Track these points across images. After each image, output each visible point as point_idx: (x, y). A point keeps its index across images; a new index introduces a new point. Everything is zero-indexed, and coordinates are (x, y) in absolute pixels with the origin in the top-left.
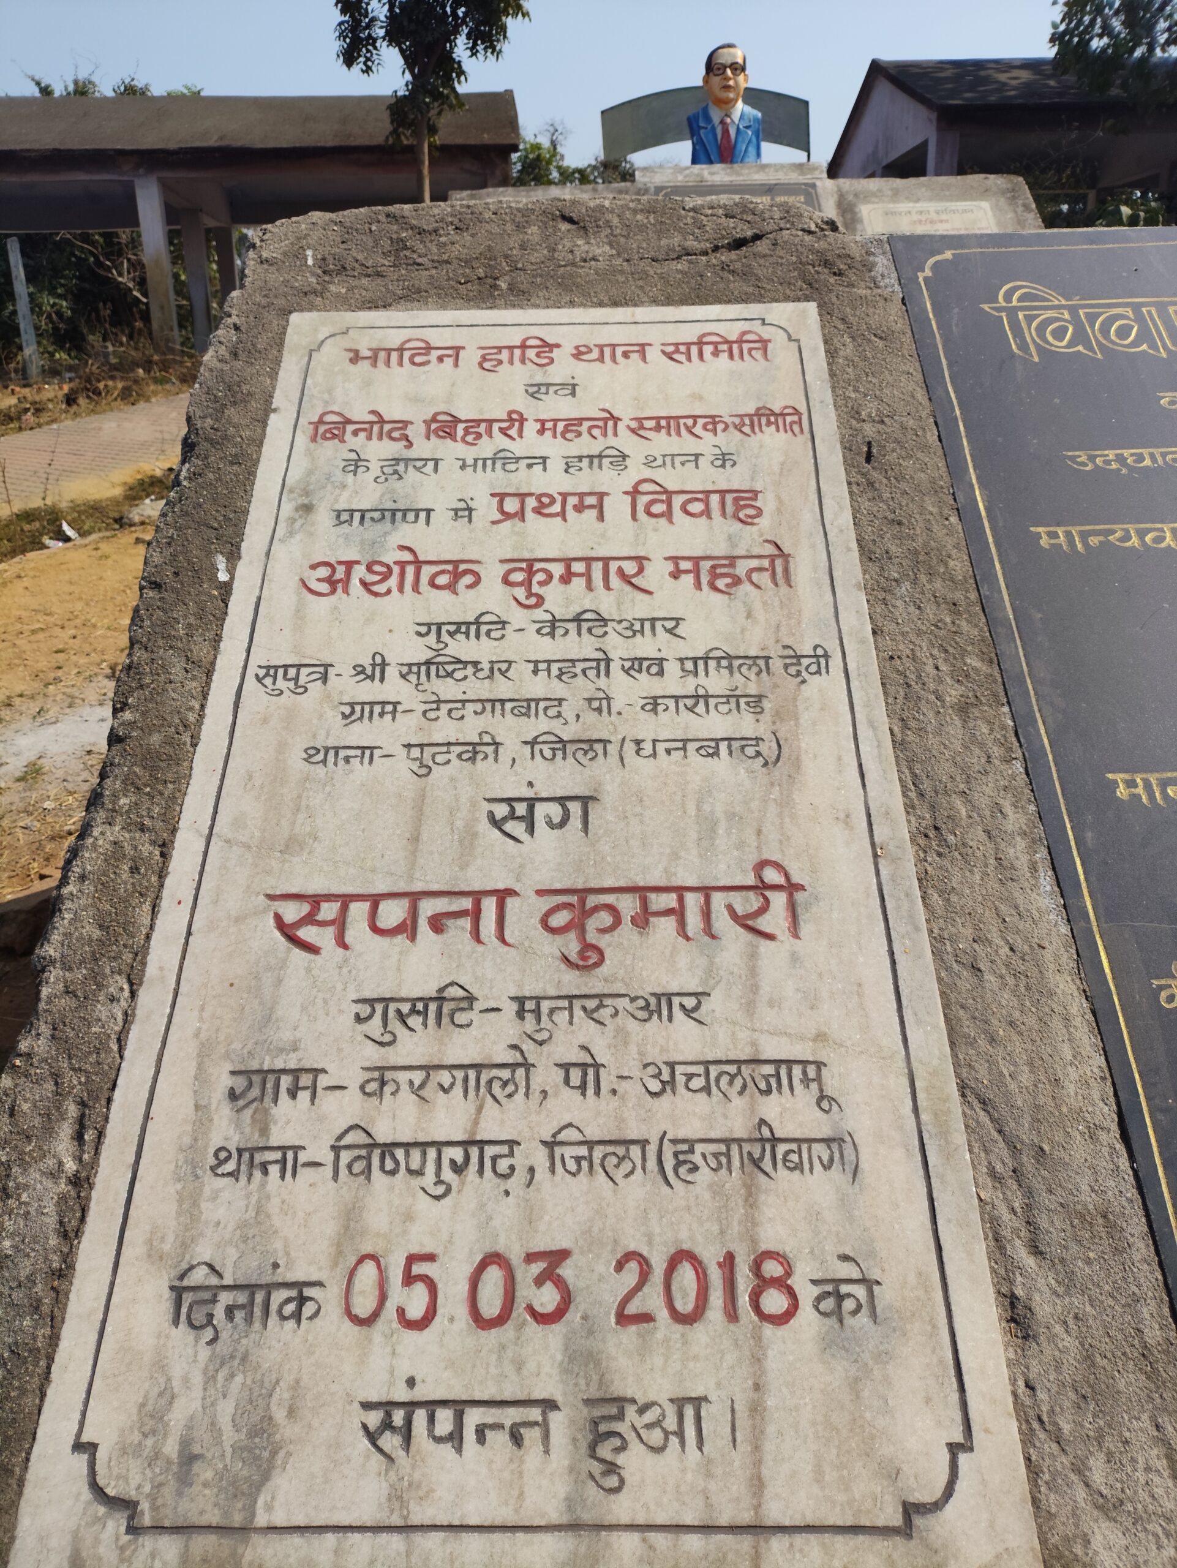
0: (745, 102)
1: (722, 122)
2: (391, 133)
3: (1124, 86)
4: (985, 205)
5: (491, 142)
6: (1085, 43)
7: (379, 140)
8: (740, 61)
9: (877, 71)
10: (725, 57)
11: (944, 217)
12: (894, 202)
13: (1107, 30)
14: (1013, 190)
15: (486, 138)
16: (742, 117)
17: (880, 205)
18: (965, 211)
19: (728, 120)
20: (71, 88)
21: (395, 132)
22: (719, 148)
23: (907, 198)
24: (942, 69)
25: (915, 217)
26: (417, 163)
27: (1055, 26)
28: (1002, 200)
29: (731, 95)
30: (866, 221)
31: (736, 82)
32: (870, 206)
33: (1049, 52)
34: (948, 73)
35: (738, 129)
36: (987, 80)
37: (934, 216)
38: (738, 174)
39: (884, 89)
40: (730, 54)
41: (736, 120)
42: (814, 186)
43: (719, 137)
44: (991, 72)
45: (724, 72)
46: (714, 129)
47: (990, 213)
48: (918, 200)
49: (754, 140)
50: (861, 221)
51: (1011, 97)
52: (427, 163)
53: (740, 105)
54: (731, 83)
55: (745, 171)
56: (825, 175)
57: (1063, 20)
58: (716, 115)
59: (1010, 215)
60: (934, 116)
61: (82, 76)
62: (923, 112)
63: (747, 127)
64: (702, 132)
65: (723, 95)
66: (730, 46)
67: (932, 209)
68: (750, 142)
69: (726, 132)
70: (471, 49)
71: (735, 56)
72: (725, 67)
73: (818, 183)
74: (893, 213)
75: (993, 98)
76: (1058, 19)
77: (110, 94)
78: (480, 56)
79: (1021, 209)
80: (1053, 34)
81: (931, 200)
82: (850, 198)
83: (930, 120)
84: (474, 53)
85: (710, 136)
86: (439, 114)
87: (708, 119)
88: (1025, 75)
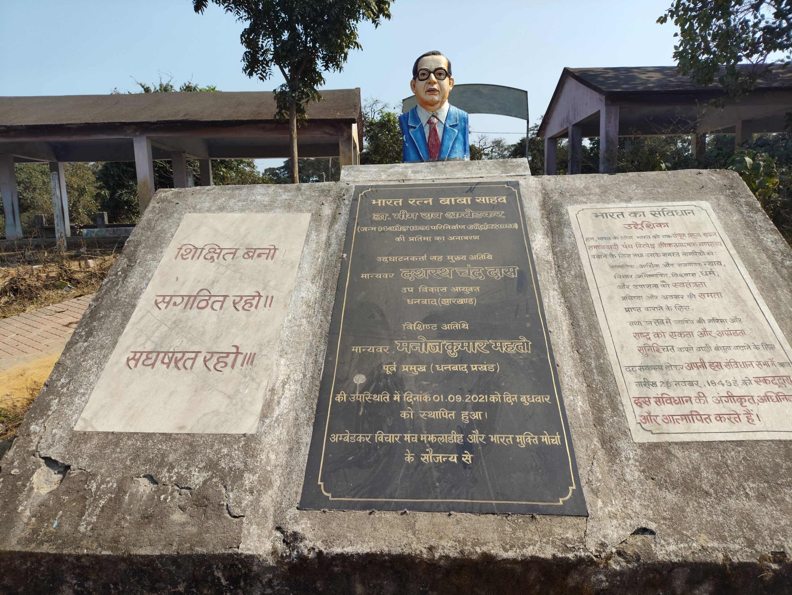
0: (451, 102)
1: (429, 122)
2: (277, 113)
3: (721, 81)
4: (705, 204)
5: (340, 117)
6: (694, 57)
7: (270, 117)
8: (445, 67)
9: (567, 73)
10: (430, 63)
11: (662, 219)
12: (604, 202)
13: (707, 50)
14: (731, 187)
15: (339, 115)
16: (448, 117)
17: (589, 206)
18: (684, 213)
19: (435, 120)
20: (158, 88)
21: (280, 113)
22: (427, 145)
23: (617, 197)
24: (607, 73)
25: (630, 220)
26: (290, 130)
27: (676, 47)
28: (722, 197)
29: (436, 98)
30: (574, 225)
31: (440, 85)
32: (579, 207)
33: (675, 63)
34: (611, 74)
35: (445, 128)
36: (634, 78)
37: (650, 219)
38: (442, 173)
39: (571, 83)
40: (434, 61)
41: (443, 119)
42: (516, 185)
43: (427, 136)
44: (635, 74)
45: (429, 77)
46: (422, 128)
47: (714, 215)
48: (630, 200)
49: (461, 137)
50: (568, 224)
51: (650, 87)
52: (295, 130)
53: (446, 105)
54: (436, 86)
55: (448, 169)
56: (529, 172)
57: (680, 46)
58: (423, 115)
59: (736, 216)
60: (603, 98)
61: (164, 83)
62: (596, 95)
63: (453, 126)
64: (411, 130)
65: (428, 97)
66: (434, 53)
67: (647, 211)
68: (456, 139)
69: (433, 131)
70: (325, 66)
71: (438, 62)
72: (430, 73)
73: (522, 182)
74: (604, 215)
75: (640, 88)
76: (678, 44)
77: (178, 90)
78: (331, 70)
79: (745, 209)
80: (675, 53)
81: (644, 199)
82: (556, 196)
83: (601, 100)
84: (327, 67)
85: (419, 135)
86: (307, 102)
87: (416, 119)
88: (657, 76)
